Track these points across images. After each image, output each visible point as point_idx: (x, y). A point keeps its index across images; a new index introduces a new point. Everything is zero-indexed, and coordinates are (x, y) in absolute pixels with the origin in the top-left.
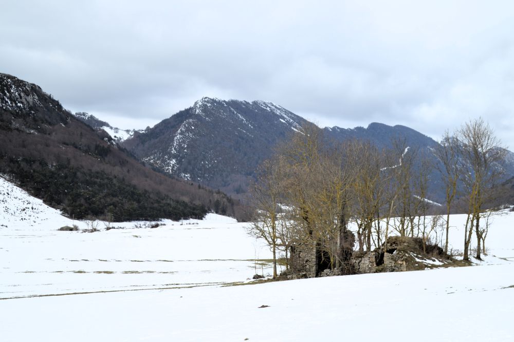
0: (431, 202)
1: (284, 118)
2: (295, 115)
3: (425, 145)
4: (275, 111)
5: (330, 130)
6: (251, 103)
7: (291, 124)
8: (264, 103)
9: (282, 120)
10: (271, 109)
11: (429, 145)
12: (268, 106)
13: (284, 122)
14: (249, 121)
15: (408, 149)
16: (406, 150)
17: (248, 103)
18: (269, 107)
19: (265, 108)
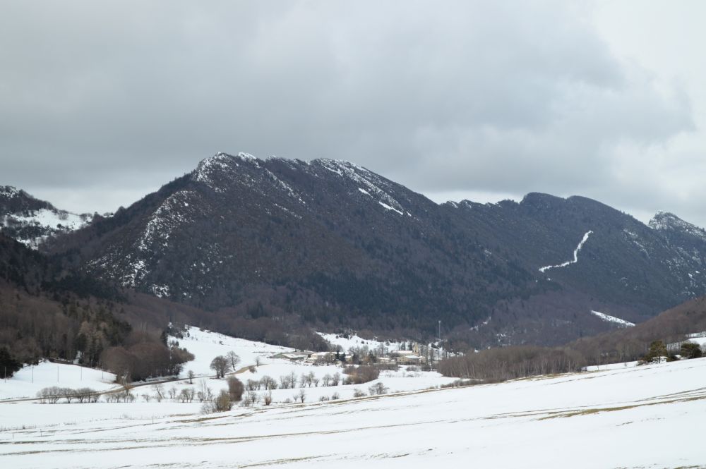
0: (623, 322)
1: (366, 187)
2: (390, 182)
3: (620, 227)
4: (351, 176)
5: (456, 206)
6: (309, 164)
7: (377, 197)
8: (333, 163)
9: (363, 191)
10: (344, 173)
11: (628, 228)
12: (338, 167)
13: (366, 193)
14: (299, 193)
15: (589, 235)
16: (586, 237)
17: (304, 164)
18: (341, 169)
19: (333, 171)
